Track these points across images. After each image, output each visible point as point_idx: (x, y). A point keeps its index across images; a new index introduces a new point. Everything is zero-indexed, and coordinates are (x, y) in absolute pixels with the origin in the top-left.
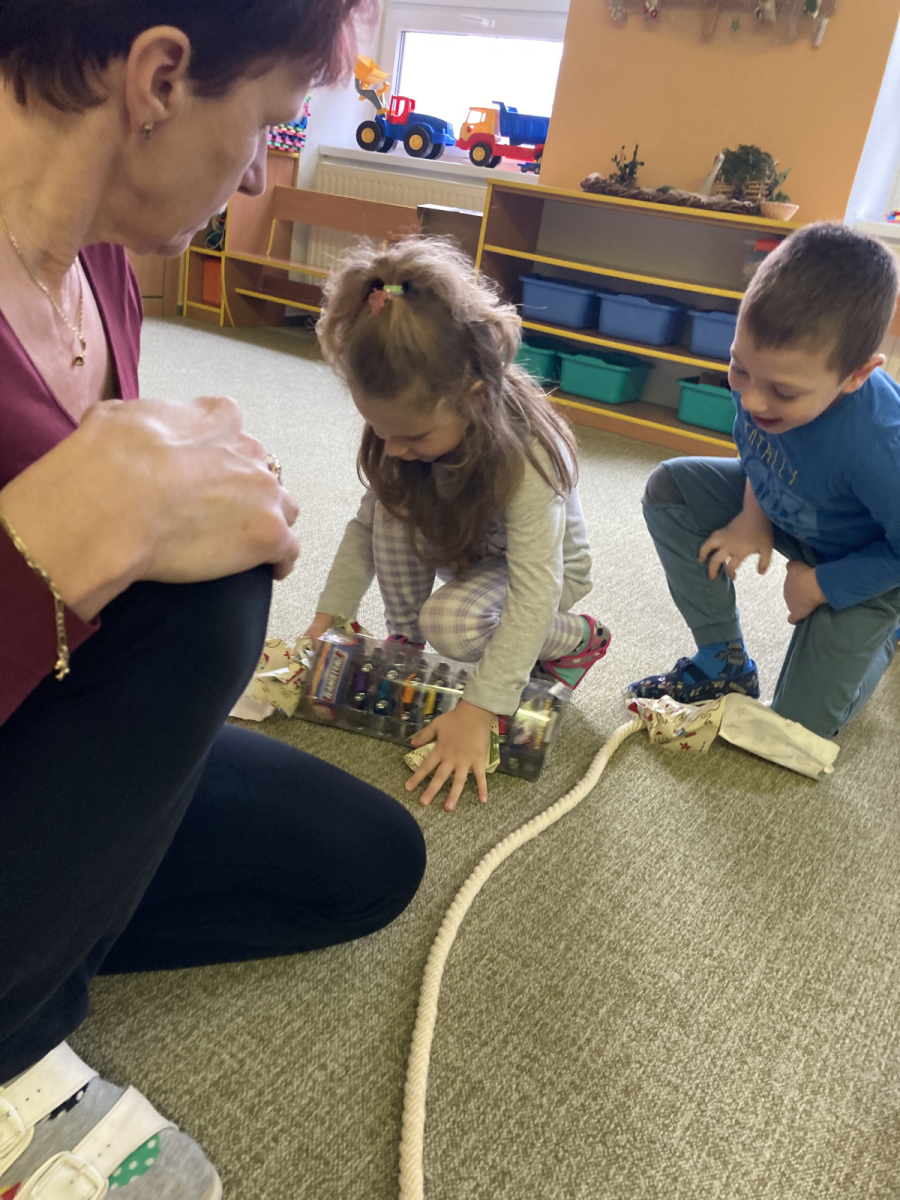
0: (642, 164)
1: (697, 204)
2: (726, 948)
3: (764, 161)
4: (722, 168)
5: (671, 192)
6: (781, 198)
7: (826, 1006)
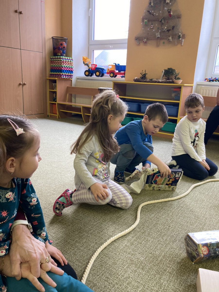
0: (147, 74)
1: (159, 82)
2: (155, 252)
3: (173, 71)
4: (164, 73)
5: (153, 80)
6: (179, 79)
7: (176, 263)
